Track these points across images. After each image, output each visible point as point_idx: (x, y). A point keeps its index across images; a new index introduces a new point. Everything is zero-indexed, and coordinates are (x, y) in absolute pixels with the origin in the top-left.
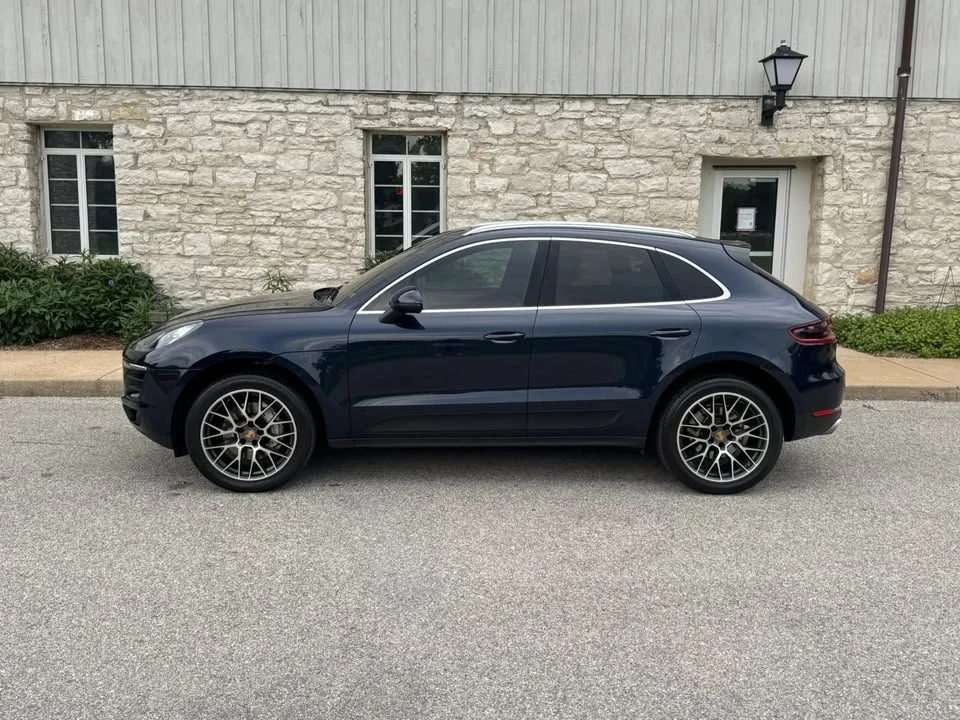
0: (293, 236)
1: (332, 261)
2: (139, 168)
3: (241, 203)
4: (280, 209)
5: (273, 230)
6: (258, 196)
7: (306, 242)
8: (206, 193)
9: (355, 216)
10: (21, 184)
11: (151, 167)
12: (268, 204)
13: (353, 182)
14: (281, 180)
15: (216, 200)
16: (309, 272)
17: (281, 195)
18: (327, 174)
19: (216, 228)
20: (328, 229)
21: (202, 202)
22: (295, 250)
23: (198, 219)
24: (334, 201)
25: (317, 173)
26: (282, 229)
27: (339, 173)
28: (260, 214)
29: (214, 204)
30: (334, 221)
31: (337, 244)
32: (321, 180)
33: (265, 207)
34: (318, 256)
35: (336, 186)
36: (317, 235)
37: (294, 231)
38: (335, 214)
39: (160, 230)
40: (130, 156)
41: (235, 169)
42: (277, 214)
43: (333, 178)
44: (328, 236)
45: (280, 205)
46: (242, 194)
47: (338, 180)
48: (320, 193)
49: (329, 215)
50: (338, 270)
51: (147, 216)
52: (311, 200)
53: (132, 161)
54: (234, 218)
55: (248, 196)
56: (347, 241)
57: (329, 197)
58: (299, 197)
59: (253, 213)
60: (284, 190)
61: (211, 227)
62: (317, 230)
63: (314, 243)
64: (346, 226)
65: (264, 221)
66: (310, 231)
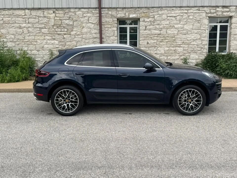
0: (187, 47)
1: (198, 54)
2: (146, 30)
3: (173, 39)
4: (184, 40)
5: (181, 46)
6: (178, 36)
7: (190, 49)
8: (164, 36)
9: (205, 41)
10: (115, 35)
11: (150, 30)
12: (181, 38)
13: (205, 31)
14: (185, 32)
15: (167, 38)
16: (191, 57)
17: (184, 36)
18: (197, 30)
19: (166, 46)
20: (197, 45)
21: (163, 39)
22: (187, 51)
23: (161, 44)
24: (199, 37)
25: (195, 29)
26: (184, 45)
27: (201, 29)
28: (178, 41)
29: (166, 39)
30: (198, 43)
31: (199, 49)
32: (196, 31)
33: (180, 39)
34: (193, 53)
35: (200, 33)
36: (194, 47)
37: (187, 46)
38: (199, 40)
39: (151, 47)
40: (145, 27)
41: (172, 29)
42: (183, 41)
43: (199, 31)
44: (196, 47)
45: (184, 39)
46: (174, 36)
47: (201, 31)
48: (196, 35)
50: (199, 57)
51: (148, 43)
52: (193, 37)
53: (145, 28)
54: (171, 43)
55: (175, 37)
56: (202, 48)
57: (198, 36)
58: (189, 36)
59: (176, 41)
60: (185, 35)
61: (165, 46)
62: (193, 45)
63: (192, 49)
64: (202, 44)
65: (179, 43)
66: (191, 46)
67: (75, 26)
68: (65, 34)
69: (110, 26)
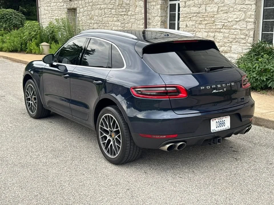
0: (228, 33)
1: (241, 44)
2: (186, 7)
3: (213, 19)
4: (225, 21)
5: (222, 30)
6: (219, 16)
7: (232, 36)
8: (203, 16)
9: (250, 23)
10: (159, 15)
11: (189, 6)
12: (221, 19)
13: (251, 7)
14: (226, 8)
15: (206, 18)
16: (232, 49)
17: (225, 15)
18: (241, 4)
19: (205, 30)
20: (240, 30)
21: (201, 19)
22: (228, 39)
23: (200, 27)
24: (243, 17)
25: (238, 4)
26: (224, 30)
27: (246, 4)
28: (218, 24)
29: (205, 20)
30: (242, 26)
31: (243, 37)
32: (239, 7)
33: (220, 21)
34: (236, 42)
35: (244, 10)
36: (236, 32)
37: (228, 30)
38: (243, 22)
39: (190, 31)
40: (184, 3)
41: (212, 5)
42: (223, 24)
43: (243, 6)
44: (239, 33)
45: (224, 19)
46: (213, 16)
47: (245, 6)
48: (238, 13)
49: (241, 23)
50: (243, 49)
51: (187, 26)
52: (235, 16)
53: (184, 5)
54: (210, 26)
55: (215, 16)
56: (246, 35)
57: (241, 15)
58: (231, 16)
59: (216, 23)
60: (227, 13)
61: (203, 29)
62: (236, 30)
63: (234, 36)
64: (247, 28)
65: (219, 27)
66: (233, 31)
67: (131, 6)
68: (125, 15)
69: (154, 4)
